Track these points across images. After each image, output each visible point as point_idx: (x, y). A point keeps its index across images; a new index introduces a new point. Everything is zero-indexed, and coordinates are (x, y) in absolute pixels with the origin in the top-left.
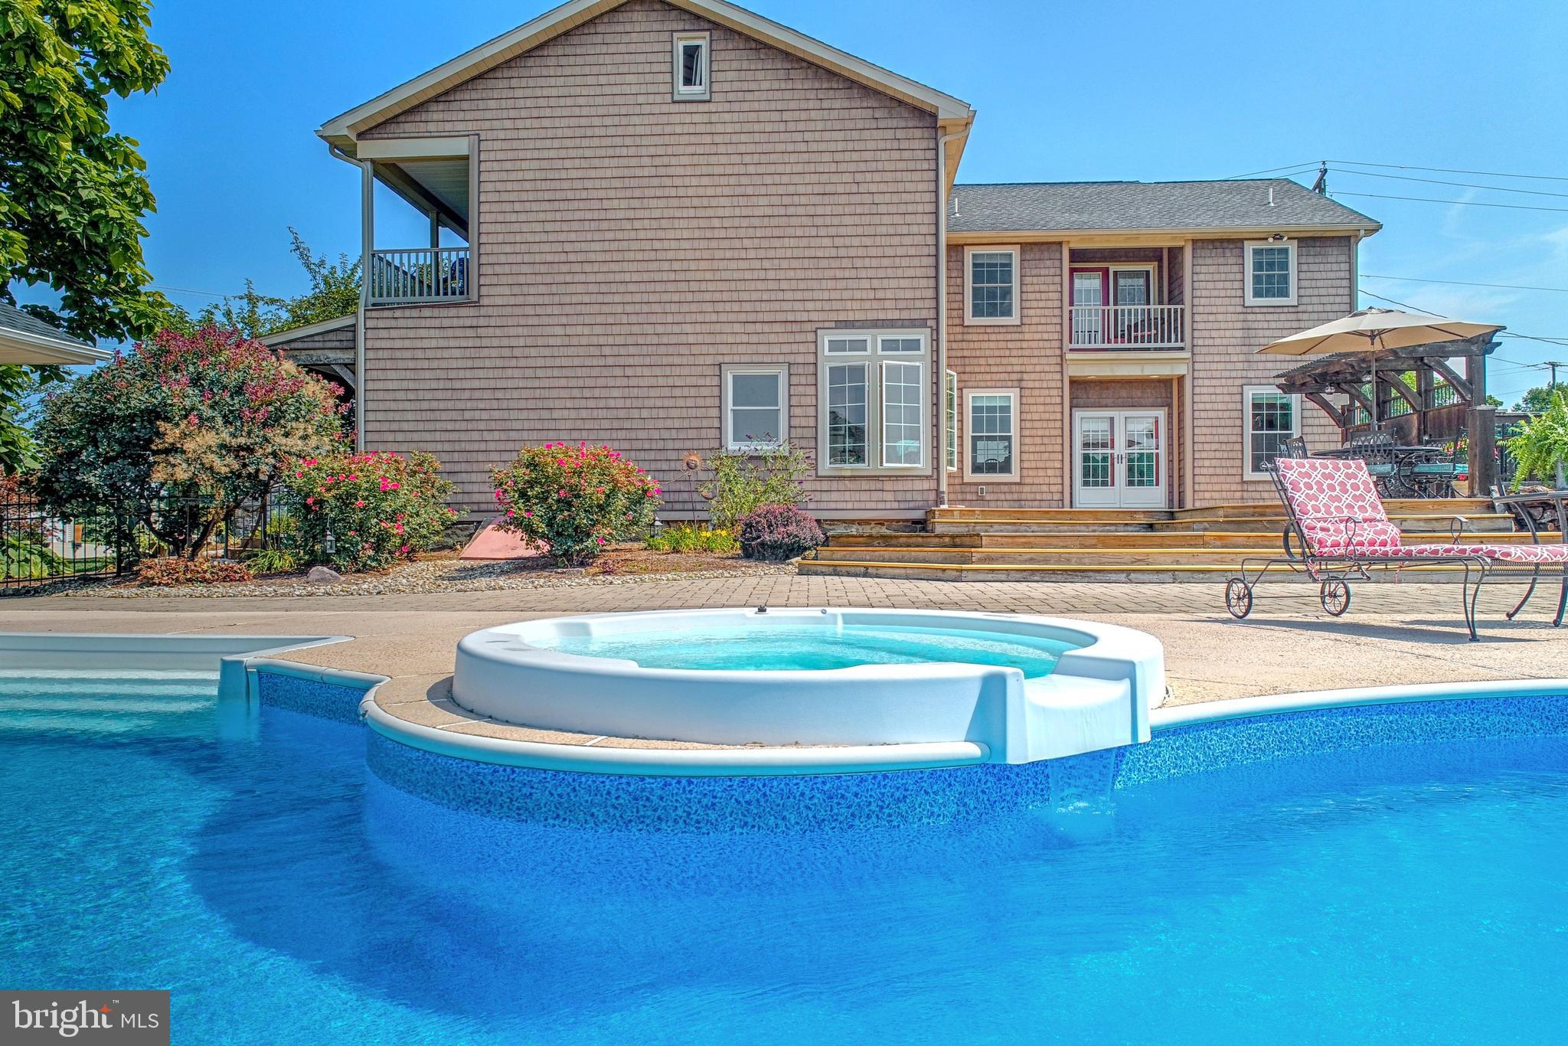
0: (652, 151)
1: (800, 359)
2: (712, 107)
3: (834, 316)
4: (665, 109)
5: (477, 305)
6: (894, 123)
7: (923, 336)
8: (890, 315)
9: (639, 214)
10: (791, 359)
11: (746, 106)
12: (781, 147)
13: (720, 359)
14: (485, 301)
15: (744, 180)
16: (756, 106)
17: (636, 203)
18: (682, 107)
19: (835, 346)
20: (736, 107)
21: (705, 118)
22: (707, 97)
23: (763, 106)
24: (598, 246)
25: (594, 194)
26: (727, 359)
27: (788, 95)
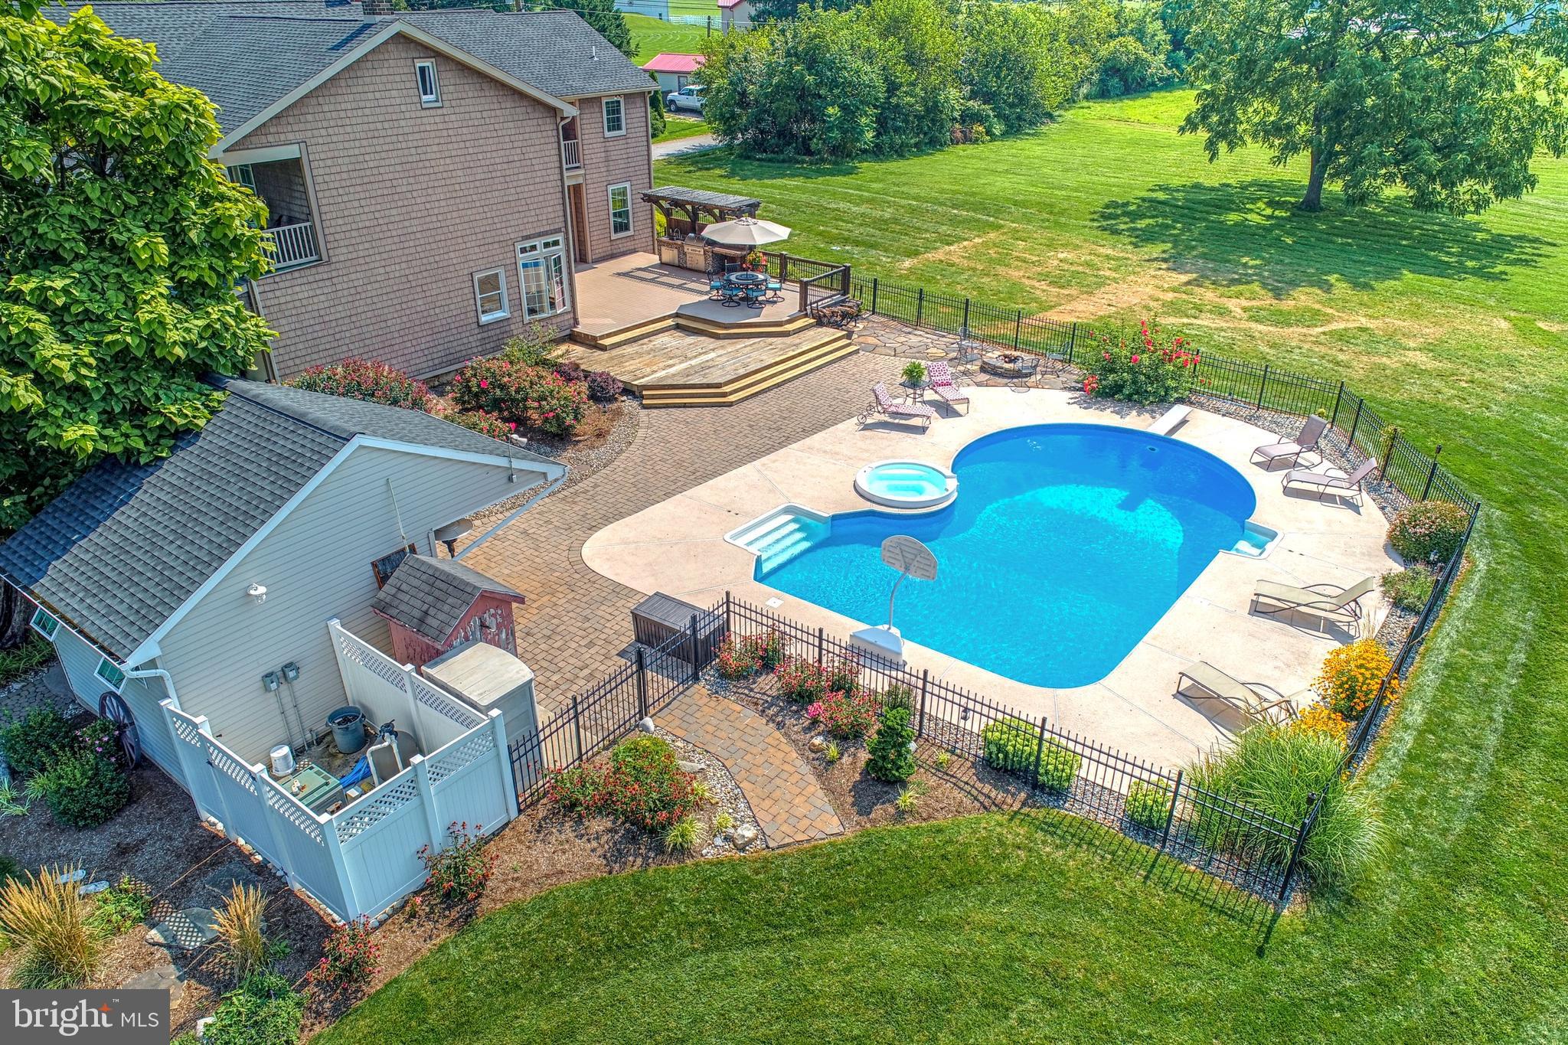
0: (415, 144)
1: (508, 262)
2: (444, 111)
3: (521, 234)
4: (419, 114)
5: (329, 263)
6: (537, 115)
7: (560, 237)
8: (547, 228)
9: (415, 187)
10: (504, 262)
11: (462, 110)
12: (484, 135)
13: (471, 270)
14: (334, 260)
15: (468, 158)
16: (467, 109)
17: (412, 180)
18: (428, 112)
19: (524, 250)
20: (457, 110)
21: (441, 119)
22: (439, 104)
23: (472, 109)
24: (394, 212)
25: (386, 177)
26: (474, 269)
27: (483, 100)
